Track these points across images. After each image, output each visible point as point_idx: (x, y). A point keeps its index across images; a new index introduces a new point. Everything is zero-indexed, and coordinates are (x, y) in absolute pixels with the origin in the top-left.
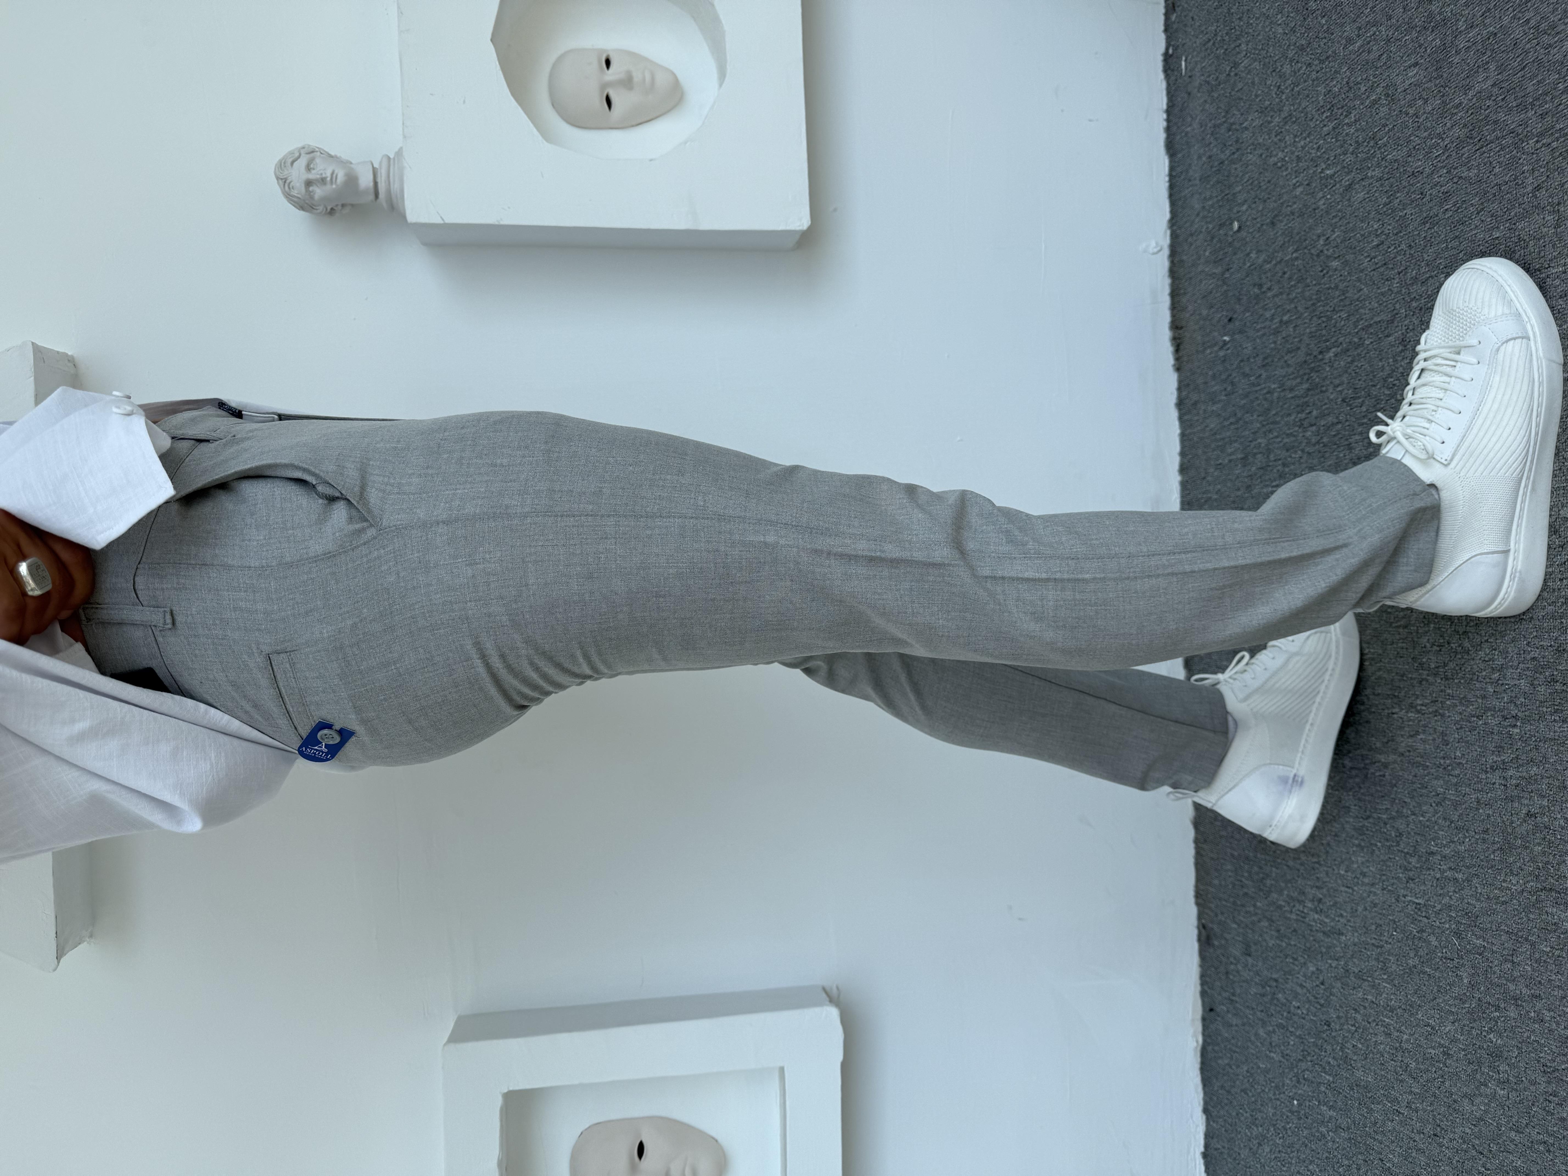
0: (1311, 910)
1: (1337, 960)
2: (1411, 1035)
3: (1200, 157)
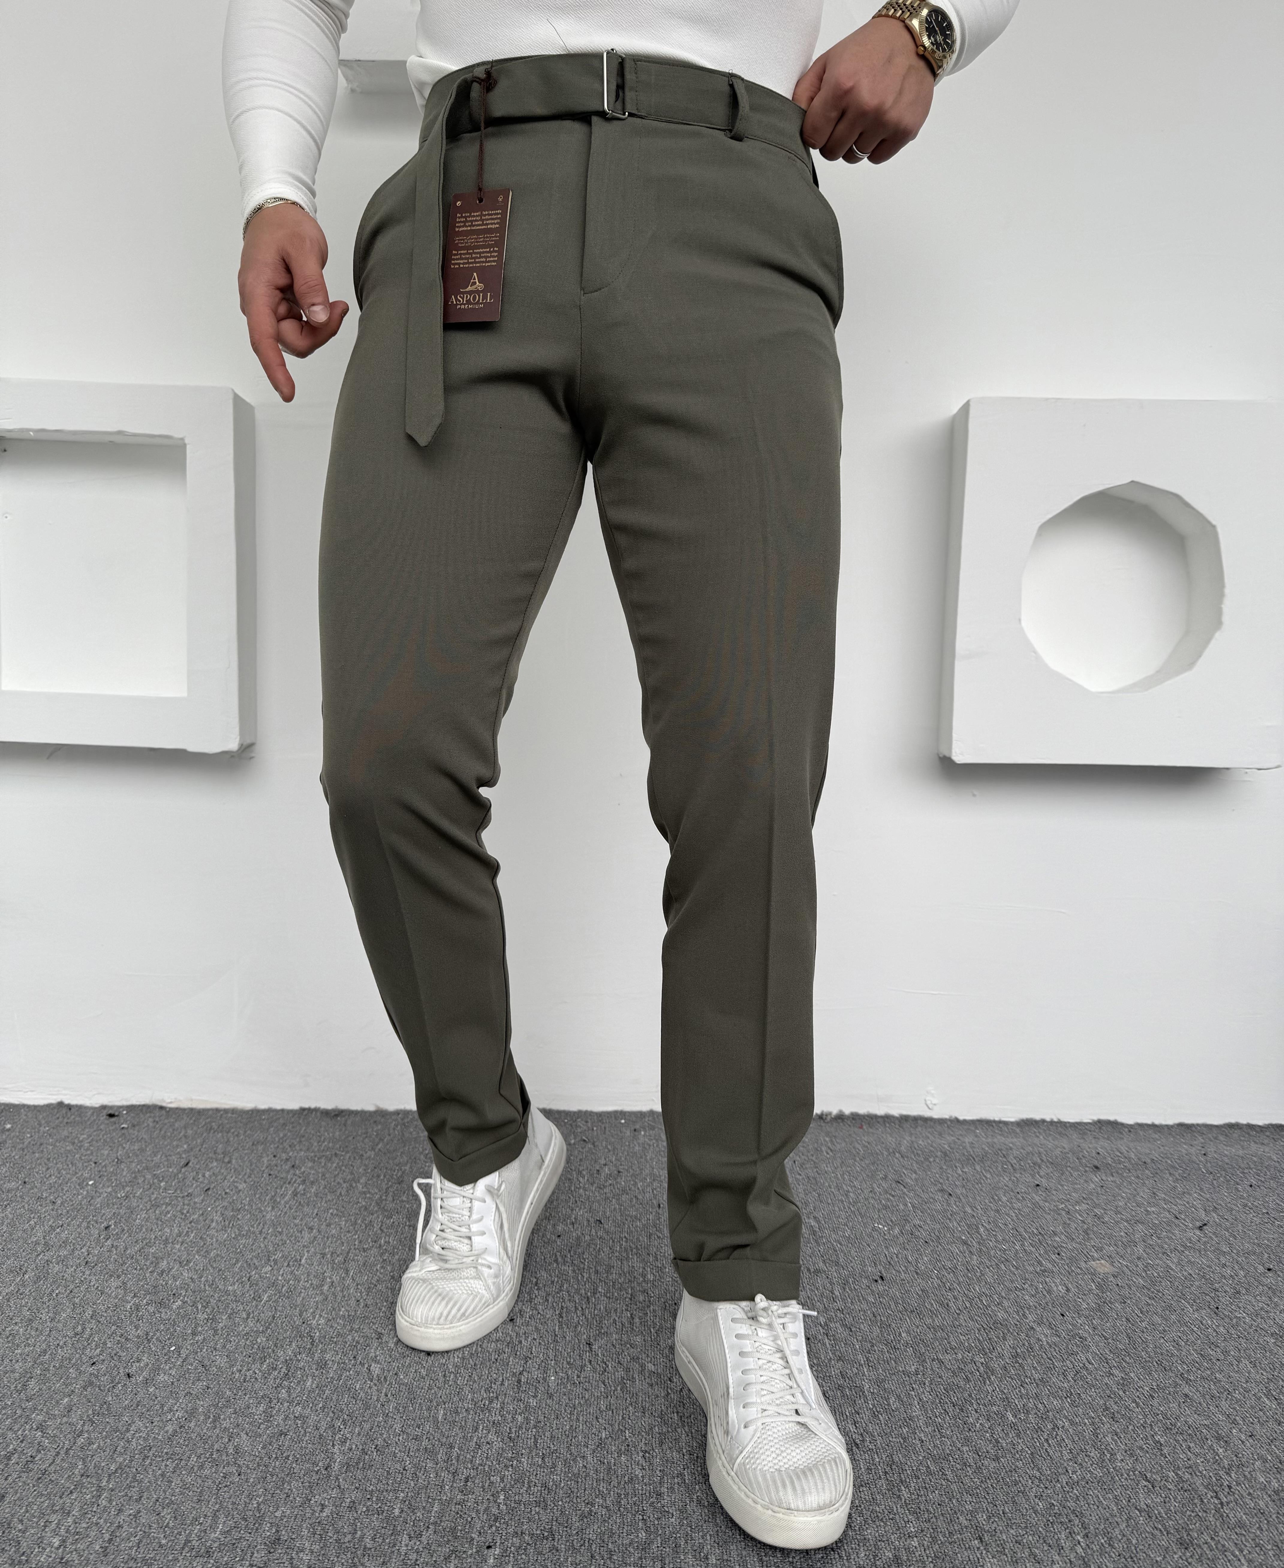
0: (295, 1190)
1: (249, 1204)
2: (179, 1251)
3: (1012, 1143)
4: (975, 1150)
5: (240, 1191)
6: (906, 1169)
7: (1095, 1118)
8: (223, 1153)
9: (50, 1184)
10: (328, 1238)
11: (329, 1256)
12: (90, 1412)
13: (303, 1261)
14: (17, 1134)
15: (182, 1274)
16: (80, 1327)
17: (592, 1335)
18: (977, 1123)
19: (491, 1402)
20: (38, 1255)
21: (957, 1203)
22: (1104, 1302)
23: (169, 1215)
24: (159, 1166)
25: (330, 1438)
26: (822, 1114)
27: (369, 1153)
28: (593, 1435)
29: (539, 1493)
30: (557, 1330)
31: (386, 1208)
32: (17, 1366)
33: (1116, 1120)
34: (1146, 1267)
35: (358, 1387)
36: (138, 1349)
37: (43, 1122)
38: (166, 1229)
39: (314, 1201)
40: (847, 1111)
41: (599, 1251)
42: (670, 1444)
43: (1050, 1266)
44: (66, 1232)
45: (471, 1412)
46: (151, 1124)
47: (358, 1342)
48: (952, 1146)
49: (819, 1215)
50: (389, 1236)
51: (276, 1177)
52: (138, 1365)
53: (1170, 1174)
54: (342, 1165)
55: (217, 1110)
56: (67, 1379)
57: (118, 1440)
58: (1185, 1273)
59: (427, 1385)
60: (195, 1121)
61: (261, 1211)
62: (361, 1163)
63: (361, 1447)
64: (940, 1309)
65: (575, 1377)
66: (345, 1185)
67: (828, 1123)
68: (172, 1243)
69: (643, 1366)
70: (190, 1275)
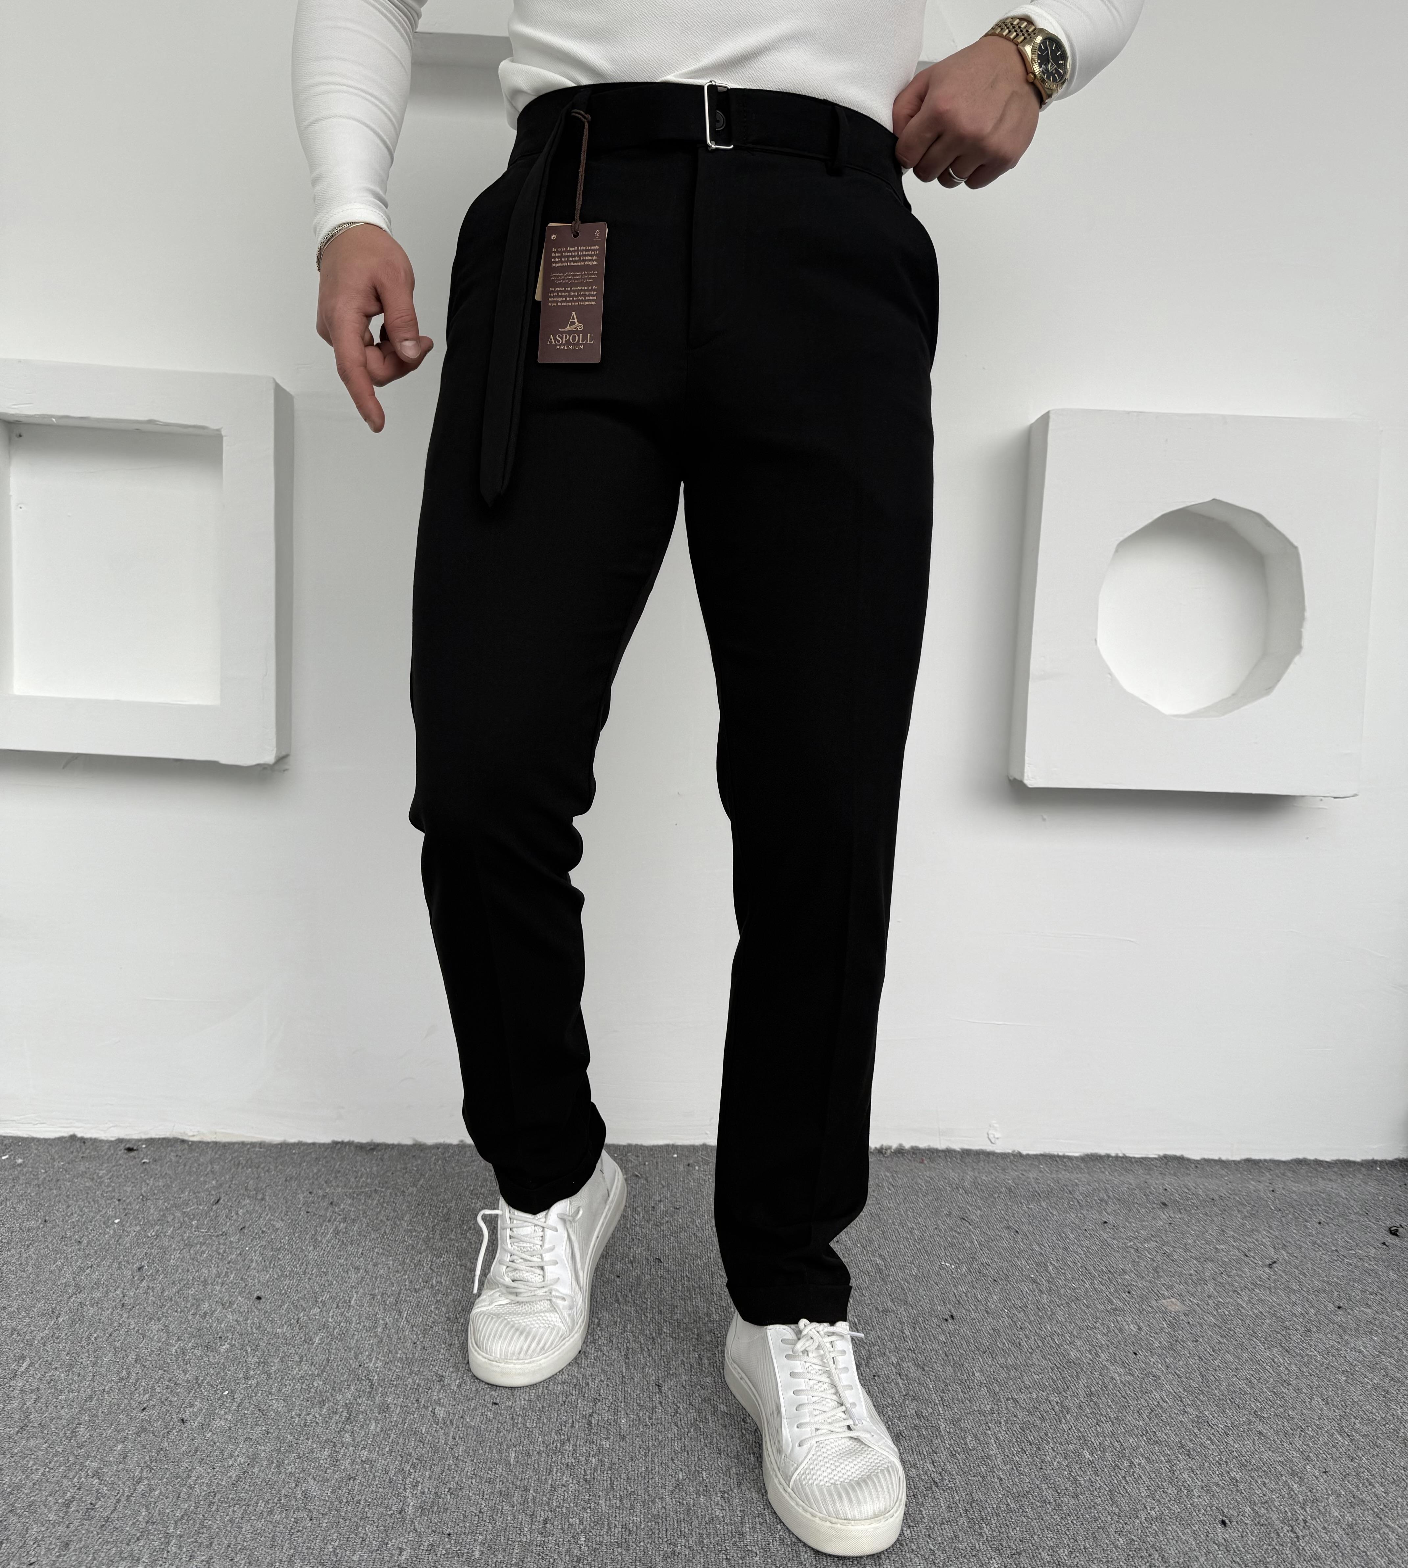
1: (289, 1243)
3: (1077, 1179)
4: (1040, 1186)
5: (277, 1229)
6: (971, 1205)
7: (1162, 1153)
8: (255, 1190)
9: (73, 1222)
10: (376, 1279)
11: (379, 1297)
12: (147, 1458)
13: (353, 1302)
14: (30, 1169)
15: (226, 1316)
16: (124, 1372)
17: (660, 1375)
18: (1041, 1158)
19: (563, 1444)
20: (70, 1297)
21: (1025, 1241)
22: (1176, 1341)
23: (205, 1255)
24: (187, 1204)
25: (401, 1482)
26: (882, 1148)
27: (411, 1189)
28: (670, 1477)
29: (620, 1535)
30: (624, 1371)
31: (434, 1247)
32: (62, 1412)
33: (1182, 1155)
34: (1217, 1305)
35: (424, 1430)
36: (189, 1394)
37: (57, 1157)
38: (203, 1270)
39: (357, 1240)
40: (907, 1146)
41: (661, 1291)
42: (748, 1484)
43: (1120, 1304)
44: (97, 1274)
45: (544, 1455)
46: (174, 1159)
47: (419, 1385)
48: (1017, 1181)
49: (885, 1253)
50: (441, 1277)
51: (315, 1214)
52: (191, 1410)
53: (1239, 1211)
54: (384, 1202)
55: (243, 1144)
56: (118, 1424)
57: (180, 1486)
58: (1256, 1311)
59: (496, 1428)
60: (220, 1155)
61: (302, 1251)
62: (404, 1199)
63: (433, 1491)
64: (1013, 1348)
65: (647, 1419)
66: (388, 1223)
67: (887, 1157)
68: (212, 1284)
69: (715, 1408)
70: (235, 1318)
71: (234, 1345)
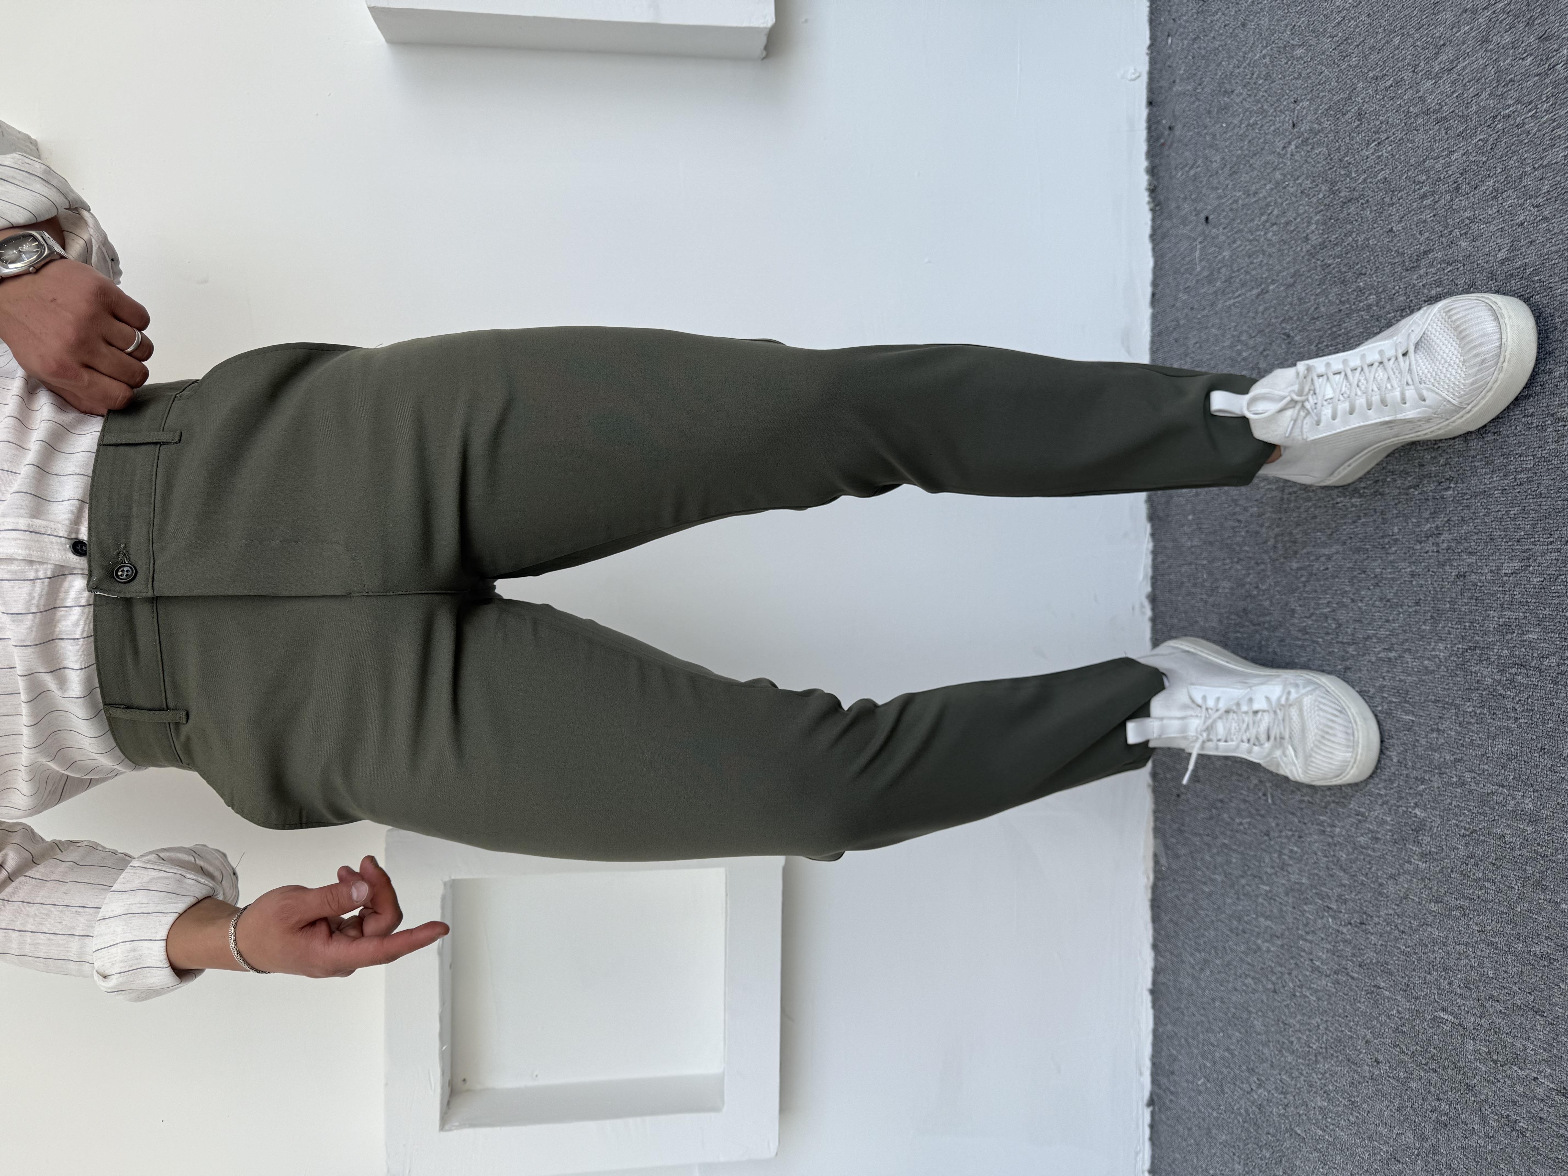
37: (1174, 1006)
40: (1144, 164)
46: (1175, 894)
55: (1156, 828)
67: (1158, 183)
70: (1378, 807)
71: (1416, 804)
